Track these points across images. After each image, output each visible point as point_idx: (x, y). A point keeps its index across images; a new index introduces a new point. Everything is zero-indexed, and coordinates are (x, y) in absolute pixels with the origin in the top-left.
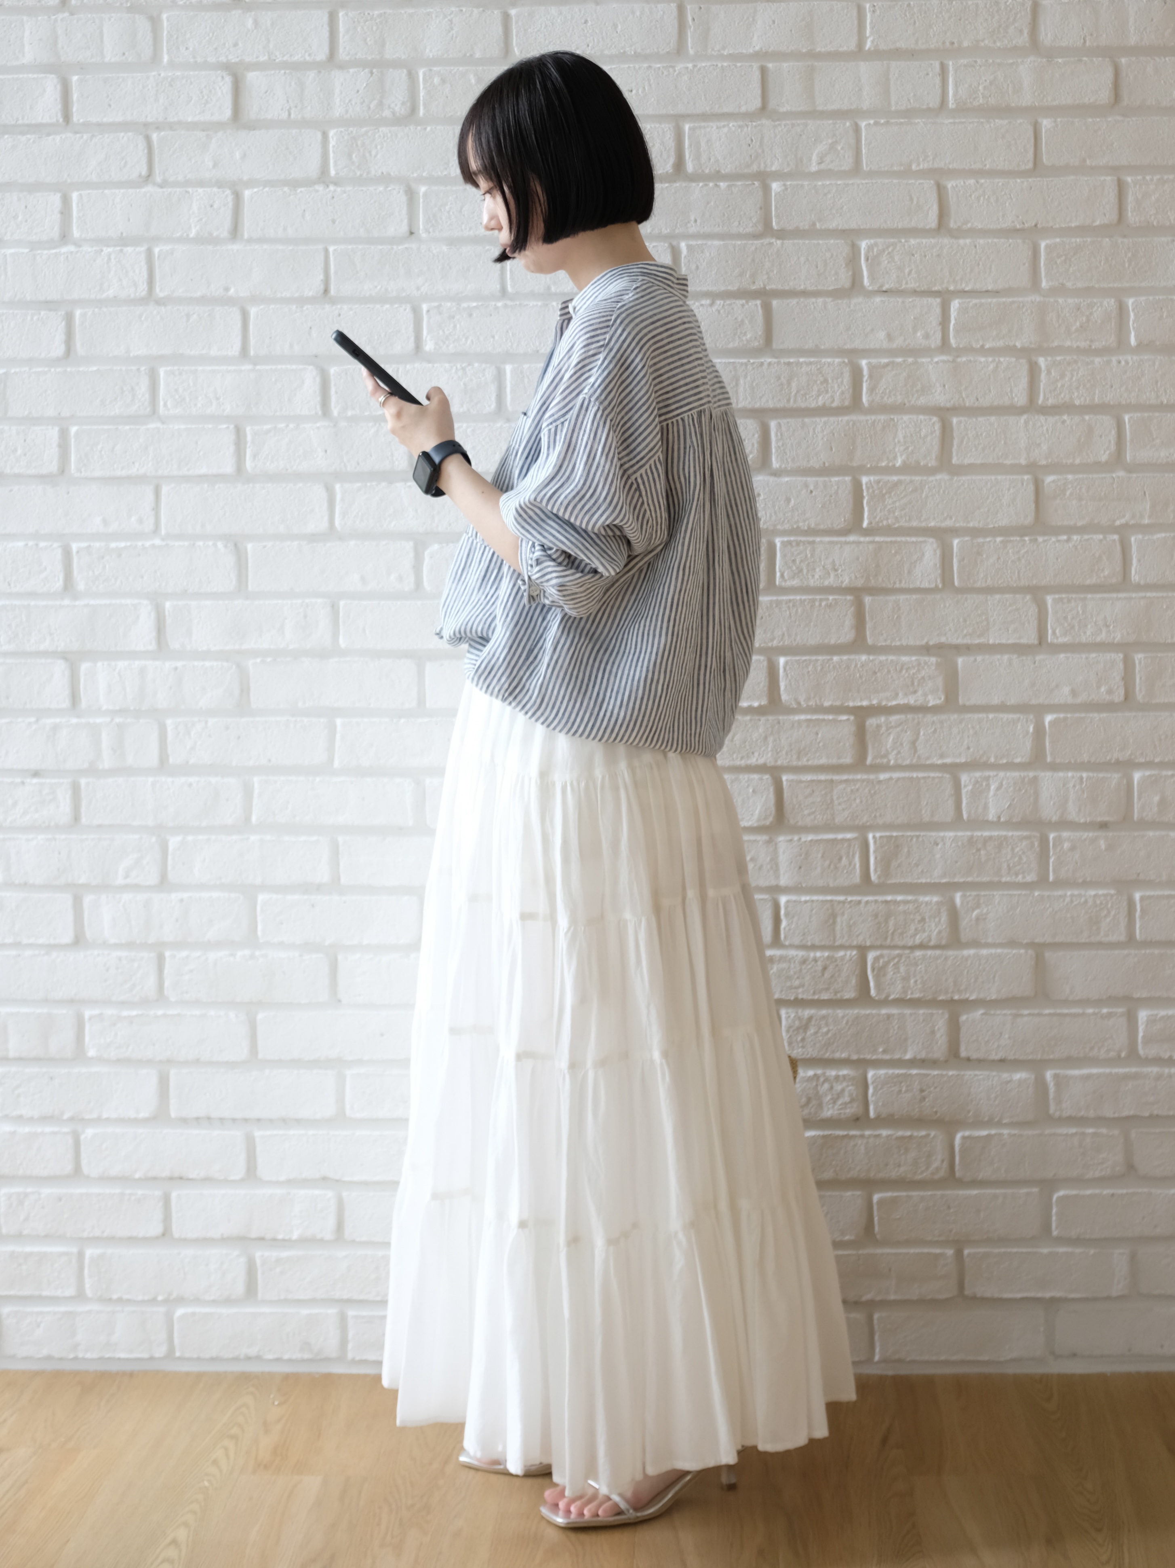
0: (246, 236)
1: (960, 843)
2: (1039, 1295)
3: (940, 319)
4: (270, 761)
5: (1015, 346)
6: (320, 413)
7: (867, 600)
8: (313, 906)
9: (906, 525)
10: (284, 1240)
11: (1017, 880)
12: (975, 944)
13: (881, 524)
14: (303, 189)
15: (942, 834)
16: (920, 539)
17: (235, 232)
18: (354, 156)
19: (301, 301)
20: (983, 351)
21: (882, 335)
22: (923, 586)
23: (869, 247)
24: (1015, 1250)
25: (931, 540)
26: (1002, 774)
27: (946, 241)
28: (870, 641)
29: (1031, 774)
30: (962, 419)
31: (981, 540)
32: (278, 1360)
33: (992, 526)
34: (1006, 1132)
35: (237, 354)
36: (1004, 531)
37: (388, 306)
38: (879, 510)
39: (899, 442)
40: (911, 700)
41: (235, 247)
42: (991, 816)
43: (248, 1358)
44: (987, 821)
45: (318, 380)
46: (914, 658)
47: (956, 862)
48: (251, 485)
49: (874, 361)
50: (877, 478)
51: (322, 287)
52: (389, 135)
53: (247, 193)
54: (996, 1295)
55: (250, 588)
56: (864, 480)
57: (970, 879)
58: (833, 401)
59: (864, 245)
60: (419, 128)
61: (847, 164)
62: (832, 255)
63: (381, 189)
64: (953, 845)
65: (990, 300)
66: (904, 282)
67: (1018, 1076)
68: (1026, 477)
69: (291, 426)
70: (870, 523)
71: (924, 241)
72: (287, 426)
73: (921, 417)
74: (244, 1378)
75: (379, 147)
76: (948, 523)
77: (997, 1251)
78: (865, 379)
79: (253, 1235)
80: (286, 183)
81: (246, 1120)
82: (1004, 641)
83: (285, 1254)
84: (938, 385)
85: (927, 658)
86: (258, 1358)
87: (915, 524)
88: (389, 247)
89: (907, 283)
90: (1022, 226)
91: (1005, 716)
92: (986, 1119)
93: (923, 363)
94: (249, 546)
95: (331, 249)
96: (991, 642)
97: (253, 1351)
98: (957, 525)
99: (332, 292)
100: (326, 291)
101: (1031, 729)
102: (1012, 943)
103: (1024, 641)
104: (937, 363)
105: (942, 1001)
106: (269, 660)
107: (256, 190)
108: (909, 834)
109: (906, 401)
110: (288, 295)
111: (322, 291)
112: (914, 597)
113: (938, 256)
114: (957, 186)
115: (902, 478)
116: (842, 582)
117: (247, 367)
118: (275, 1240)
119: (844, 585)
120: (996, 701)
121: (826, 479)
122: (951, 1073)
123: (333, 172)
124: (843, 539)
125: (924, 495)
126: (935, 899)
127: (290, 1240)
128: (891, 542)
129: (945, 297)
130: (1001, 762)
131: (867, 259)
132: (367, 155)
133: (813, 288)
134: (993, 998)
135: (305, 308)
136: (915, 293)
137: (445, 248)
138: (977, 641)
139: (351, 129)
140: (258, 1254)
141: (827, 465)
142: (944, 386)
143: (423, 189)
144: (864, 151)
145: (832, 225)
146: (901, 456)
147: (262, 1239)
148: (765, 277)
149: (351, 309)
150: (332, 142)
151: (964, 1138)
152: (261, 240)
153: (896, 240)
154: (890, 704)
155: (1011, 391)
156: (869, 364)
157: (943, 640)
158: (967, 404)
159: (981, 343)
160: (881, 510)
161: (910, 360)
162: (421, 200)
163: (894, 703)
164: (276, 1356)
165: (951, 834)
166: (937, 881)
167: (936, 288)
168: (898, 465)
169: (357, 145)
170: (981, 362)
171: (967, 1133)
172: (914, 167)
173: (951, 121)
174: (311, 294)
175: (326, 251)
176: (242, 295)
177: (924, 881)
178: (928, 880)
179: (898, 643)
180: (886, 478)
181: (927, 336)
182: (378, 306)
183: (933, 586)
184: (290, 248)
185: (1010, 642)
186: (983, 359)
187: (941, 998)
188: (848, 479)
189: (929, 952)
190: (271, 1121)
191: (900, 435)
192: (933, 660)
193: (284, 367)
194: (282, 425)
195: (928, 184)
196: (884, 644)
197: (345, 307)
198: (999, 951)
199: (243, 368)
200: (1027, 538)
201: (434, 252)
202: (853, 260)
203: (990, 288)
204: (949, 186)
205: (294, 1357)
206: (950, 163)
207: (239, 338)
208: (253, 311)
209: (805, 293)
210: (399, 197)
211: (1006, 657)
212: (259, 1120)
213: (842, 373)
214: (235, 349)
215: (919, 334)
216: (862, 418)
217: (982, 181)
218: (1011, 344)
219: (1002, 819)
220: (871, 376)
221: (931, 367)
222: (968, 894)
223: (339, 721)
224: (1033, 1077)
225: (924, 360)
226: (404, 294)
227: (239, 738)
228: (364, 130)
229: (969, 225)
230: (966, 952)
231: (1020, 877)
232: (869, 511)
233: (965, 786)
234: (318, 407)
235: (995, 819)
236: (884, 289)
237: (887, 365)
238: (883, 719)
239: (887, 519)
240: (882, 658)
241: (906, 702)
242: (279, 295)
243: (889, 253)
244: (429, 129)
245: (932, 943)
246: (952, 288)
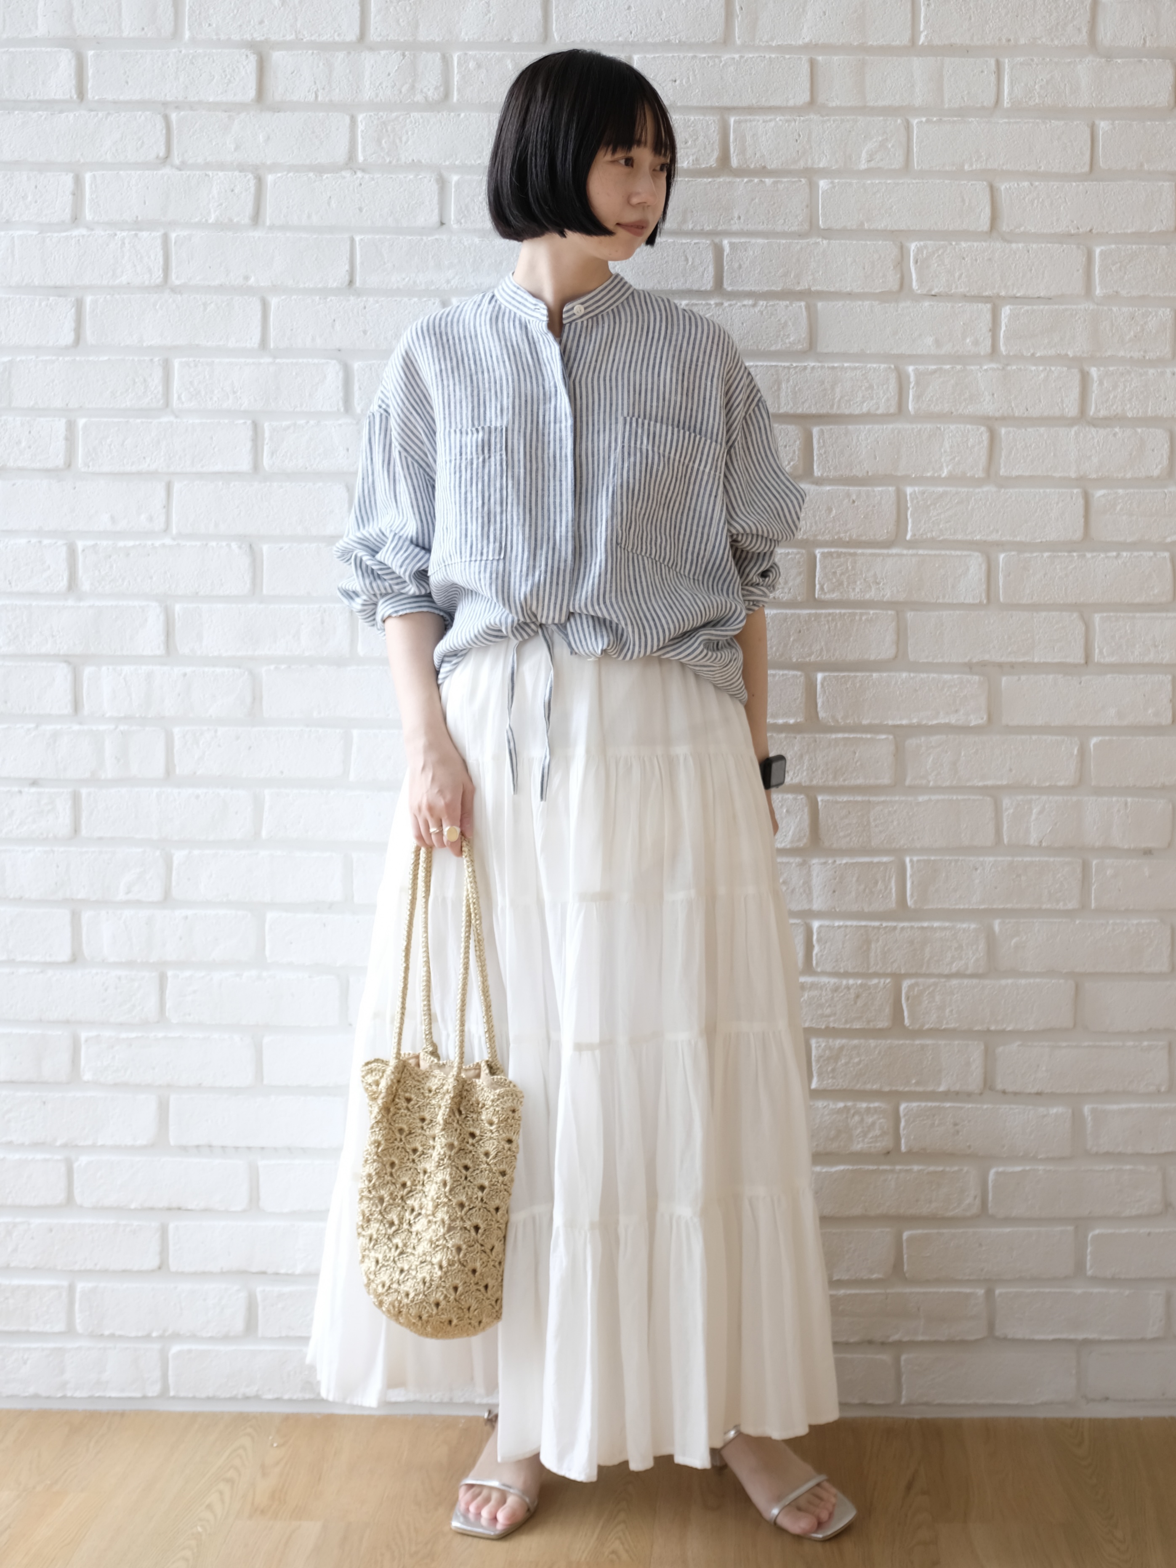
0: (268, 223)
1: (999, 869)
2: (1072, 1337)
3: (990, 325)
4: (282, 772)
5: (1067, 355)
6: (342, 409)
7: (910, 615)
8: (325, 925)
9: (951, 537)
10: (287, 1274)
11: (1058, 907)
12: (1014, 973)
13: (925, 537)
14: (329, 175)
15: (981, 859)
16: (965, 553)
17: (256, 217)
18: (383, 142)
19: (325, 292)
20: (1033, 359)
21: (930, 340)
22: (967, 601)
23: (918, 249)
24: (1047, 1290)
25: (976, 554)
26: (1044, 798)
27: (998, 245)
28: (912, 657)
29: (1075, 799)
30: (1011, 429)
31: (1027, 555)
32: (277, 1400)
33: (1039, 540)
34: (1041, 1168)
35: (256, 346)
36: (1053, 547)
37: (416, 299)
38: (923, 522)
39: (945, 452)
40: (953, 720)
41: (257, 234)
42: (1033, 840)
43: (247, 1398)
44: (1028, 846)
45: (341, 374)
46: (956, 676)
47: (996, 888)
48: (268, 484)
49: (921, 367)
50: (921, 489)
51: (347, 278)
52: (421, 121)
53: (270, 178)
54: (1027, 1337)
55: (265, 592)
56: (909, 490)
57: (1009, 906)
58: (878, 409)
59: (913, 246)
60: (452, 114)
61: (898, 163)
62: (880, 257)
63: (411, 177)
64: (993, 870)
65: (1042, 307)
66: (954, 286)
67: (1054, 1111)
68: (1075, 491)
69: (312, 422)
70: (914, 535)
71: (975, 244)
72: (308, 422)
73: (969, 427)
74: (242, 1419)
75: (410, 133)
76: (994, 537)
77: (1029, 1291)
78: (912, 385)
79: (254, 1269)
80: (312, 168)
81: (249, 1148)
82: (1049, 660)
83: (287, 1289)
84: (986, 393)
85: (969, 677)
86: (257, 1398)
87: (960, 537)
88: (419, 238)
89: (956, 288)
90: (1076, 231)
91: (1050, 738)
92: (1021, 1154)
93: (972, 370)
94: (265, 548)
95: (357, 239)
96: (1036, 660)
97: (251, 1391)
98: (1004, 539)
99: (358, 283)
100: (351, 282)
101: (1076, 752)
102: (1050, 973)
103: (1070, 660)
104: (986, 370)
105: (978, 1031)
106: (283, 667)
107: (279, 175)
108: (947, 858)
109: (953, 410)
110: (311, 286)
111: (347, 283)
112: (958, 612)
113: (990, 259)
114: (1010, 187)
115: (948, 489)
116: (884, 596)
117: (267, 360)
118: (277, 1274)
119: (885, 600)
120: (1040, 722)
121: (870, 488)
122: (985, 1106)
123: (361, 158)
124: (885, 551)
125: (970, 507)
126: (973, 926)
127: (292, 1275)
128: (935, 555)
129: (995, 303)
130: (1043, 785)
131: (916, 262)
132: (398, 141)
133: (860, 290)
134: (1031, 1029)
135: (328, 300)
136: (965, 297)
137: (477, 240)
138: (1021, 660)
139: (381, 113)
140: (259, 1289)
141: (870, 474)
142: (993, 395)
143: (455, 178)
144: (915, 150)
145: (881, 226)
146: (947, 466)
147: (264, 1273)
148: (810, 278)
149: (377, 302)
150: (361, 127)
151: (997, 1173)
152: (284, 228)
153: (946, 243)
154: (930, 723)
155: (1062, 402)
156: (916, 370)
157: (987, 657)
158: (1016, 414)
159: (1032, 351)
160: (925, 523)
161: (959, 367)
162: (453, 190)
163: (935, 722)
164: (276, 1396)
165: (991, 859)
166: (975, 907)
167: (987, 294)
168: (943, 476)
169: (387, 131)
170: (1031, 371)
171: (1001, 1169)
172: (966, 167)
173: (1006, 120)
174: (335, 285)
175: (352, 240)
176: (262, 284)
177: (962, 907)
178: (966, 906)
179: (940, 660)
180: (931, 489)
181: (976, 343)
182: (406, 299)
183: (977, 601)
184: (315, 236)
185: (1056, 660)
186: (1033, 368)
187: (976, 1028)
188: (892, 489)
189: (966, 981)
190: (275, 1149)
191: (947, 445)
192: (976, 678)
193: (305, 360)
194: (302, 422)
195: (981, 187)
196: (925, 661)
197: (371, 299)
198: (1038, 980)
199: (262, 361)
200: (1075, 554)
201: (466, 244)
202: (901, 262)
203: (1042, 295)
204: (1003, 188)
205: (295, 1397)
206: (1003, 164)
207: (259, 329)
208: (274, 301)
209: (850, 295)
210: (430, 186)
211: (1051, 677)
212: (263, 1148)
213: (888, 379)
214: (255, 341)
215: (968, 340)
216: (908, 426)
217: (1037, 183)
218: (1063, 353)
219: (1044, 844)
220: (917, 383)
221: (979, 375)
222: (1007, 921)
223: (355, 732)
224: (1070, 1111)
225: (972, 368)
226: (433, 287)
227: (250, 748)
228: (394, 115)
229: (1022, 229)
230: (1003, 982)
231: (1061, 904)
232: (913, 522)
233: (1007, 809)
234: (341, 404)
235: (1036, 844)
236: (933, 293)
237: (934, 372)
238: (923, 739)
239: (932, 531)
240: (924, 676)
241: (947, 721)
242: (301, 286)
243: (939, 256)
244: (462, 115)
245: (969, 972)
246: (1003, 293)
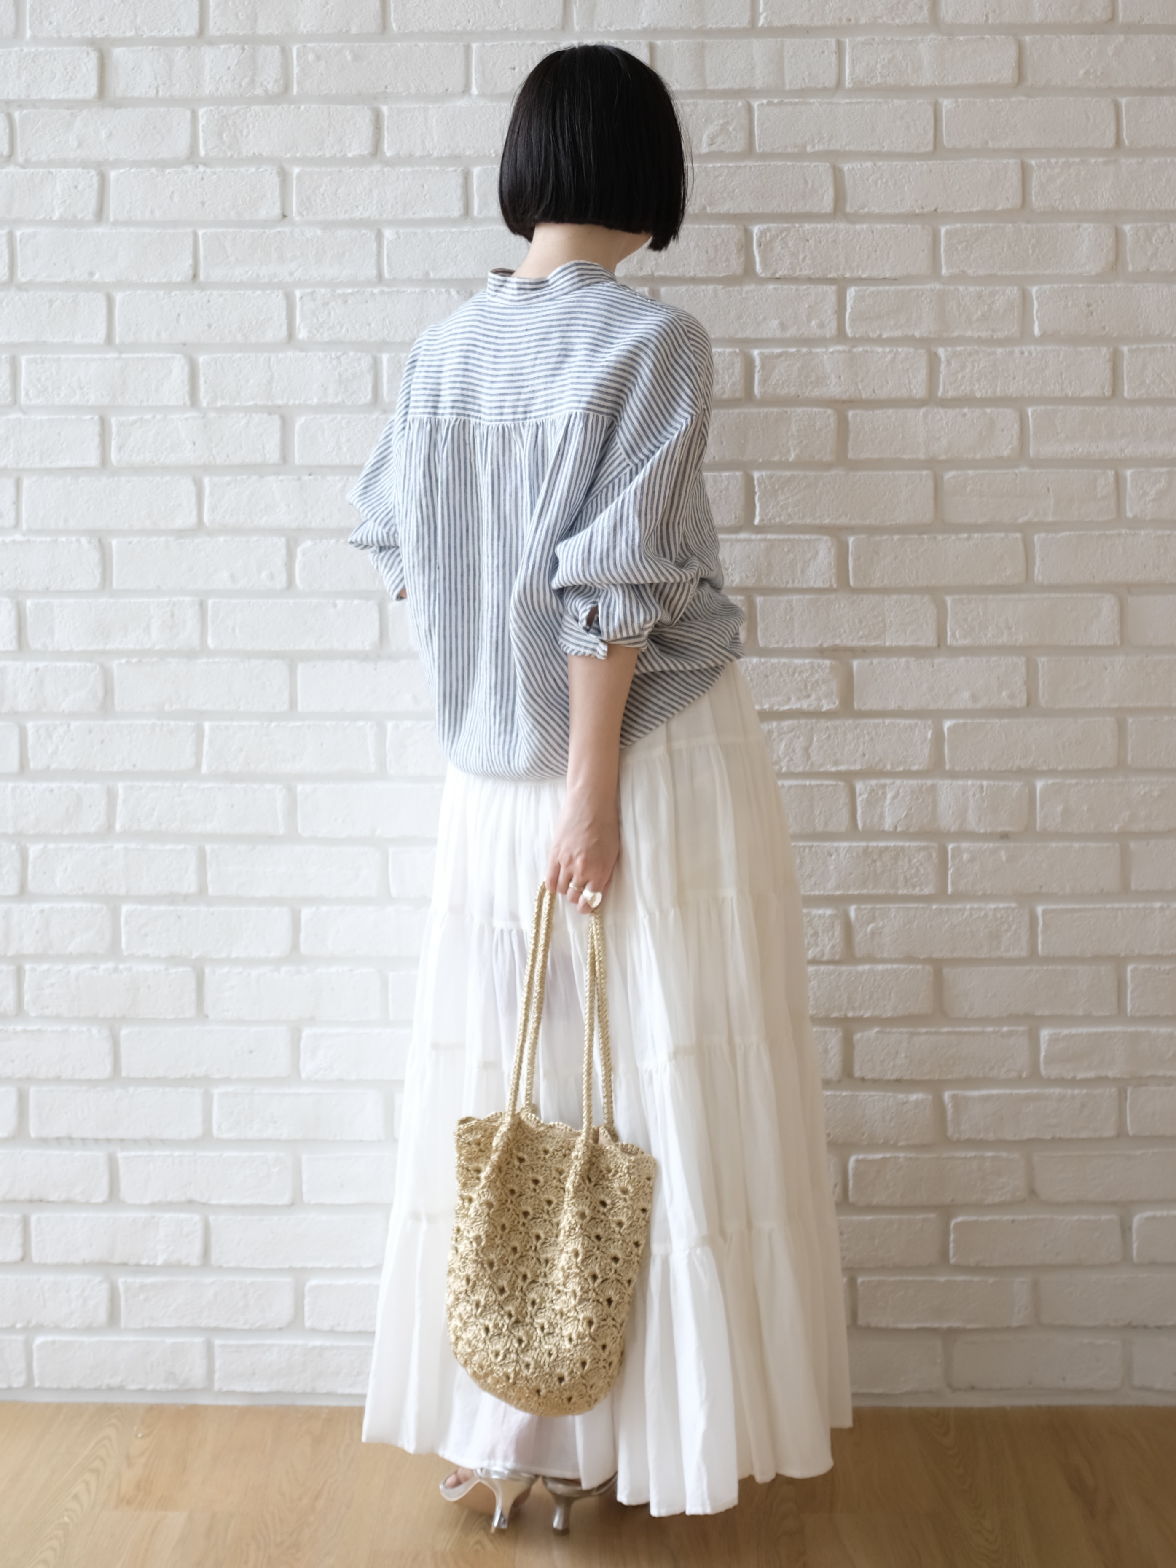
0: (112, 219)
1: (854, 854)
2: (936, 1325)
3: (836, 308)
4: (134, 766)
5: (913, 336)
6: (188, 403)
7: (759, 600)
8: (179, 917)
9: (800, 522)
10: (148, 1266)
11: (914, 893)
12: (871, 959)
13: (773, 521)
14: (171, 170)
15: (836, 844)
16: (814, 537)
17: (100, 214)
18: (224, 136)
19: (169, 286)
20: (880, 341)
21: (774, 323)
22: (816, 586)
23: (761, 232)
24: (910, 1278)
25: (826, 538)
26: (898, 782)
27: (842, 226)
28: (761, 643)
29: (929, 782)
30: (858, 411)
31: (877, 538)
32: (141, 1391)
33: (889, 523)
34: (901, 1155)
35: (102, 341)
36: (903, 530)
37: (259, 292)
38: (771, 506)
39: (792, 435)
40: (804, 705)
41: (100, 230)
42: (888, 825)
43: (110, 1389)
44: (883, 831)
45: (186, 369)
46: (807, 661)
47: (851, 874)
48: (116, 478)
49: (767, 351)
50: (769, 473)
51: (191, 272)
52: (261, 114)
53: (113, 174)
54: (891, 1326)
55: (115, 586)
56: (756, 475)
57: (865, 892)
58: (724, 393)
59: (756, 230)
60: (292, 107)
61: (739, 145)
62: (723, 240)
63: (253, 170)
64: (848, 856)
65: (887, 288)
66: (798, 269)
67: (914, 1097)
68: (924, 473)
69: (158, 417)
70: (762, 520)
71: (819, 226)
72: (154, 417)
73: (816, 410)
74: (107, 1409)
75: (250, 126)
76: (843, 521)
77: (892, 1279)
78: (757, 369)
79: (116, 1260)
80: (154, 163)
81: (109, 1140)
82: (901, 643)
83: (149, 1280)
84: (833, 376)
85: (820, 661)
86: (121, 1389)
87: (808, 521)
88: (261, 231)
89: (801, 270)
90: (921, 211)
91: (902, 722)
92: (881, 1141)
93: (818, 353)
94: (114, 542)
95: (200, 233)
96: (888, 644)
97: (115, 1382)
98: (853, 522)
99: (202, 277)
100: (195, 276)
101: (929, 736)
102: (910, 959)
103: (922, 643)
104: (832, 353)
105: (835, 1019)
106: (134, 660)
107: (122, 171)
108: (801, 844)
109: (800, 393)
110: (156, 281)
111: (191, 277)
112: (808, 597)
113: (834, 241)
114: (853, 169)
115: (796, 473)
116: (732, 581)
117: (112, 355)
118: (138, 1265)
119: (734, 585)
120: (892, 706)
121: (716, 474)
122: (844, 1094)
123: (202, 153)
124: (733, 536)
125: (818, 491)
126: (829, 912)
127: (154, 1266)
128: (784, 540)
129: (841, 284)
130: (897, 770)
131: (760, 245)
132: (238, 135)
133: (703, 275)
134: (889, 1015)
135: (173, 294)
136: (810, 280)
137: (319, 232)
138: (873, 644)
139: (222, 107)
140: (121, 1281)
141: (717, 459)
142: (840, 377)
143: (296, 171)
144: (756, 132)
145: (723, 209)
146: (795, 450)
147: (125, 1264)
148: (653, 263)
149: (221, 295)
150: (202, 122)
151: (857, 1161)
152: (128, 223)
153: (790, 225)
154: (782, 709)
155: (910, 383)
156: (761, 354)
157: (838, 642)
158: (864, 397)
159: (878, 333)
160: (773, 508)
161: (804, 350)
162: (295, 182)
163: (786, 707)
164: (139, 1387)
165: (846, 844)
166: (831, 893)
167: (831, 276)
168: (791, 459)
169: (228, 125)
170: (878, 353)
171: (861, 1157)
172: (809, 149)
173: (848, 101)
174: (179, 279)
175: (195, 235)
176: (107, 280)
177: (817, 893)
178: (822, 893)
179: (791, 646)
180: (779, 473)
181: (821, 325)
182: (249, 292)
183: (827, 585)
184: (158, 231)
185: (908, 644)
186: (880, 350)
187: (834, 1015)
188: (738, 474)
189: (822, 968)
190: (135, 1141)
191: (794, 429)
192: (827, 662)
193: (150, 355)
194: (148, 416)
195: (824, 167)
196: (776, 646)
197: (215, 293)
198: (895, 966)
199: (108, 356)
200: (925, 537)
201: (308, 236)
202: (746, 246)
203: (887, 275)
204: (846, 169)
205: (159, 1387)
206: (846, 145)
207: (104, 325)
208: (119, 297)
209: (694, 280)
210: (271, 178)
211: (903, 660)
212: (122, 1140)
213: (733, 364)
214: (100, 337)
215: (813, 323)
216: (754, 410)
217: (880, 164)
218: (910, 334)
219: (899, 829)
220: (763, 367)
221: (825, 357)
222: (863, 907)
223: (207, 725)
224: (930, 1097)
225: (818, 350)
226: (276, 280)
227: (103, 742)
228: (235, 108)
229: (866, 210)
230: (860, 968)
231: (917, 889)
232: (761, 507)
233: (860, 795)
234: (187, 398)
235: (891, 829)
236: (777, 276)
237: (780, 355)
238: (775, 724)
239: (780, 516)
240: (774, 660)
241: (799, 706)
242: (146, 281)
243: (782, 239)
244: (303, 107)
245: (825, 958)
246: (848, 275)
